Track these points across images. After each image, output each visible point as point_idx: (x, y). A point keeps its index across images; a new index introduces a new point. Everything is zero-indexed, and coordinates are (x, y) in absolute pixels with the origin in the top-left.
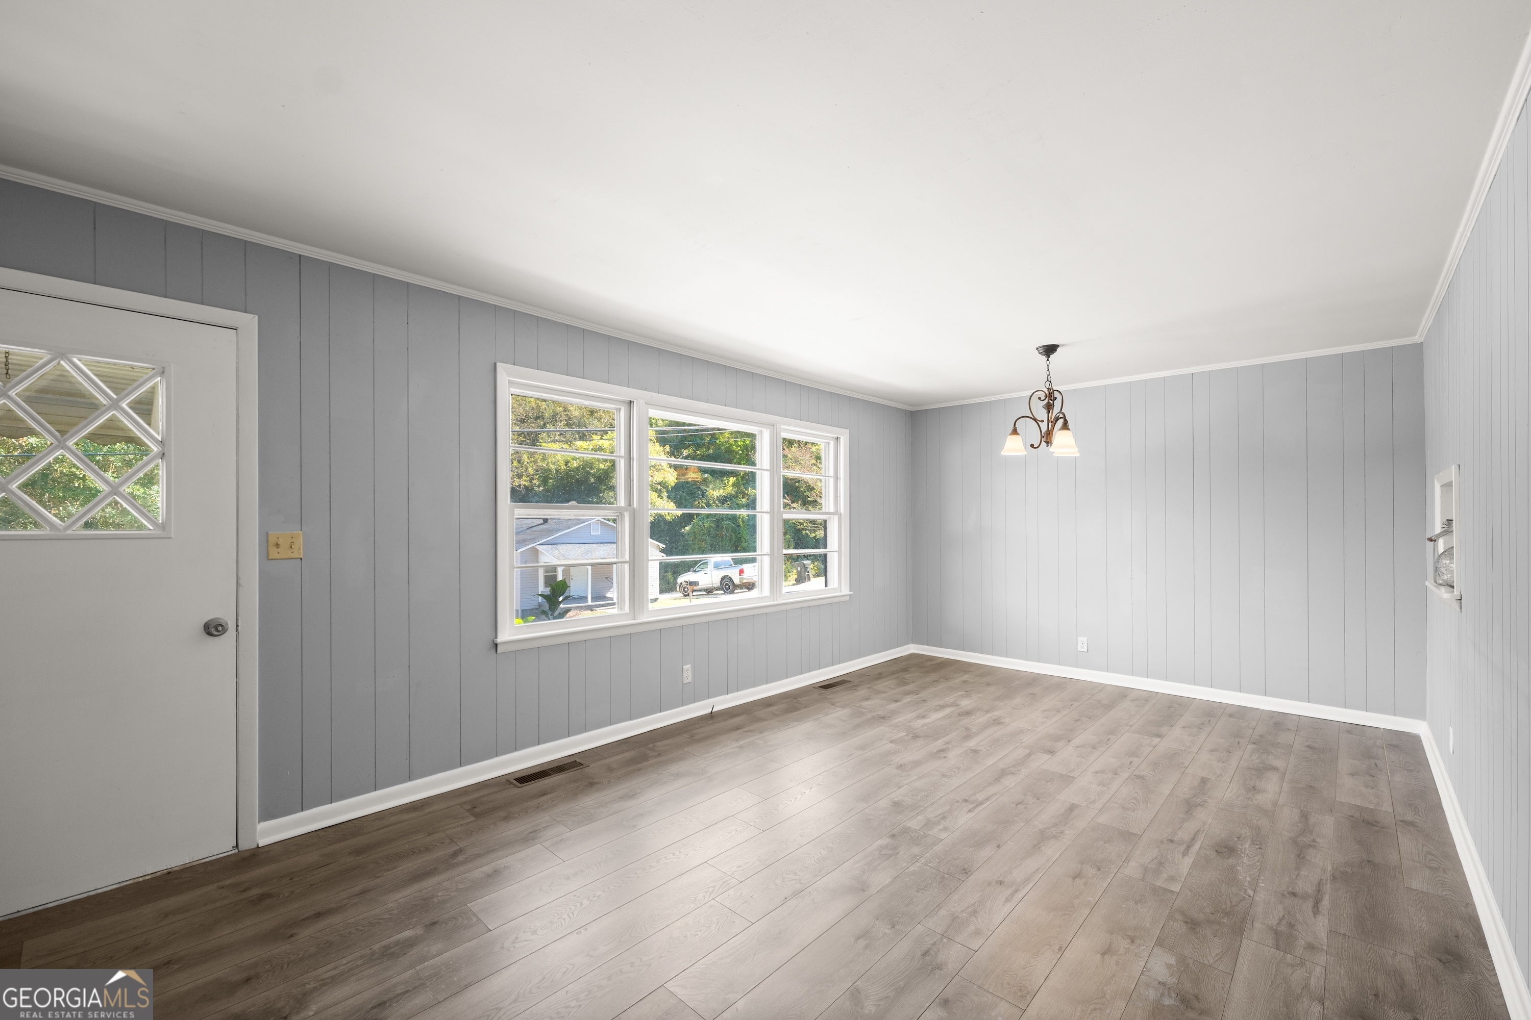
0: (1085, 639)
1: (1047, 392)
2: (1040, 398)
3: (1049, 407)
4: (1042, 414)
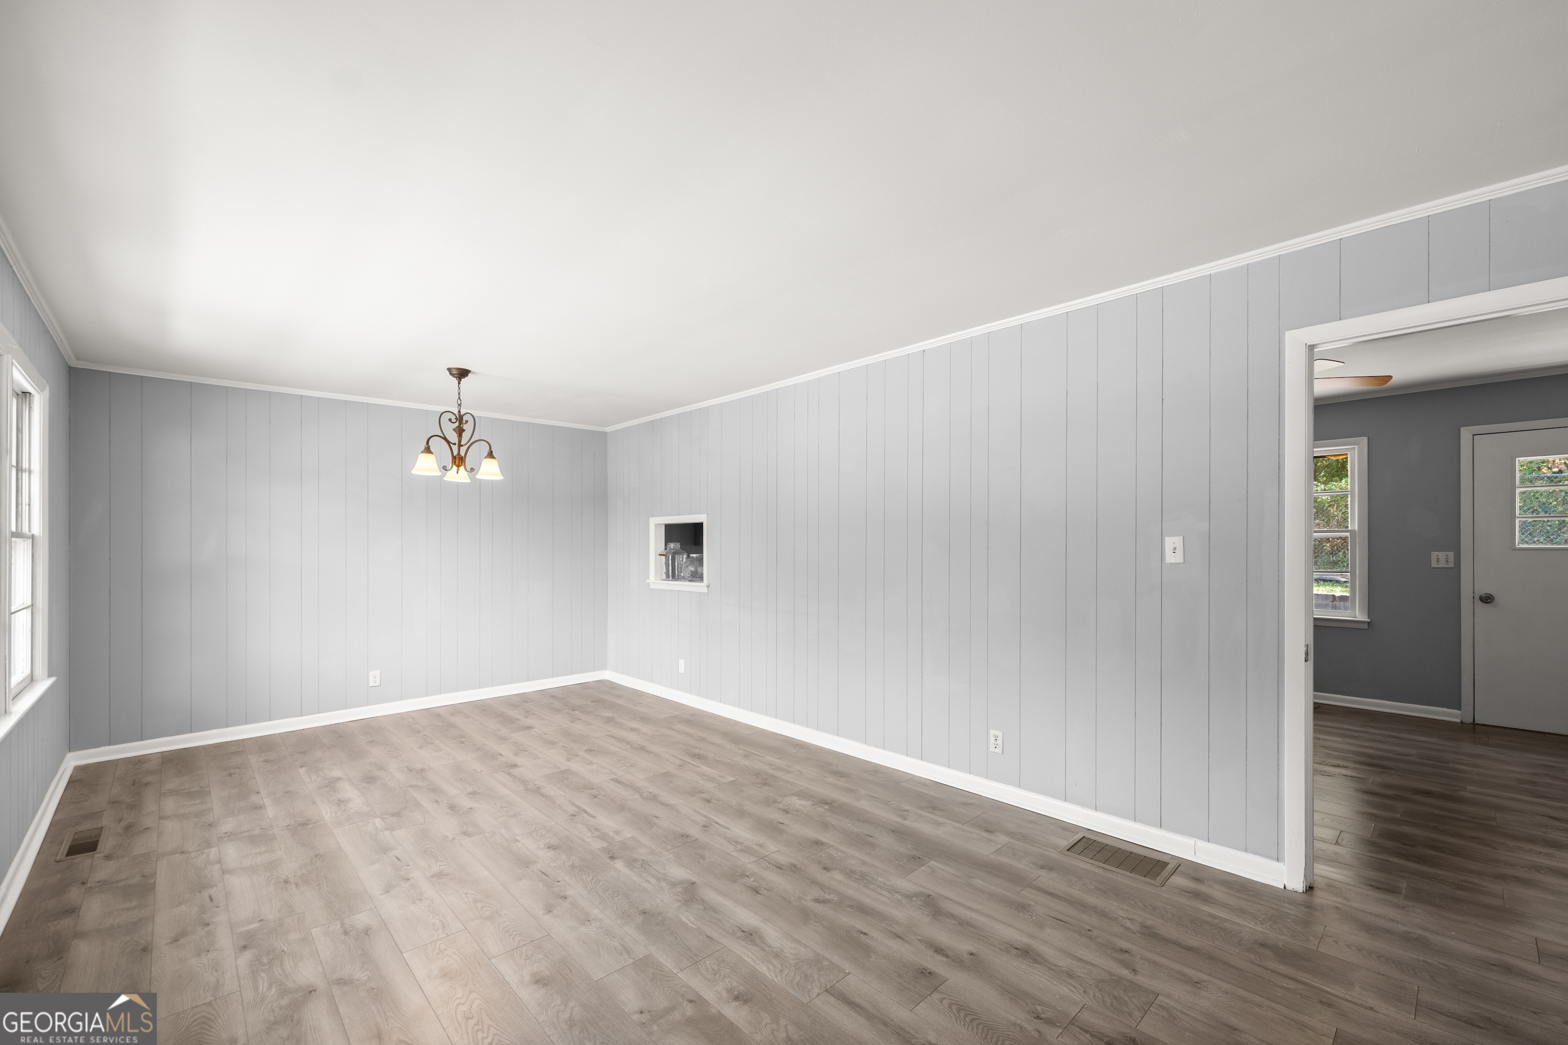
0: (377, 672)
1: (458, 416)
2: (450, 420)
3: (460, 431)
4: (454, 438)
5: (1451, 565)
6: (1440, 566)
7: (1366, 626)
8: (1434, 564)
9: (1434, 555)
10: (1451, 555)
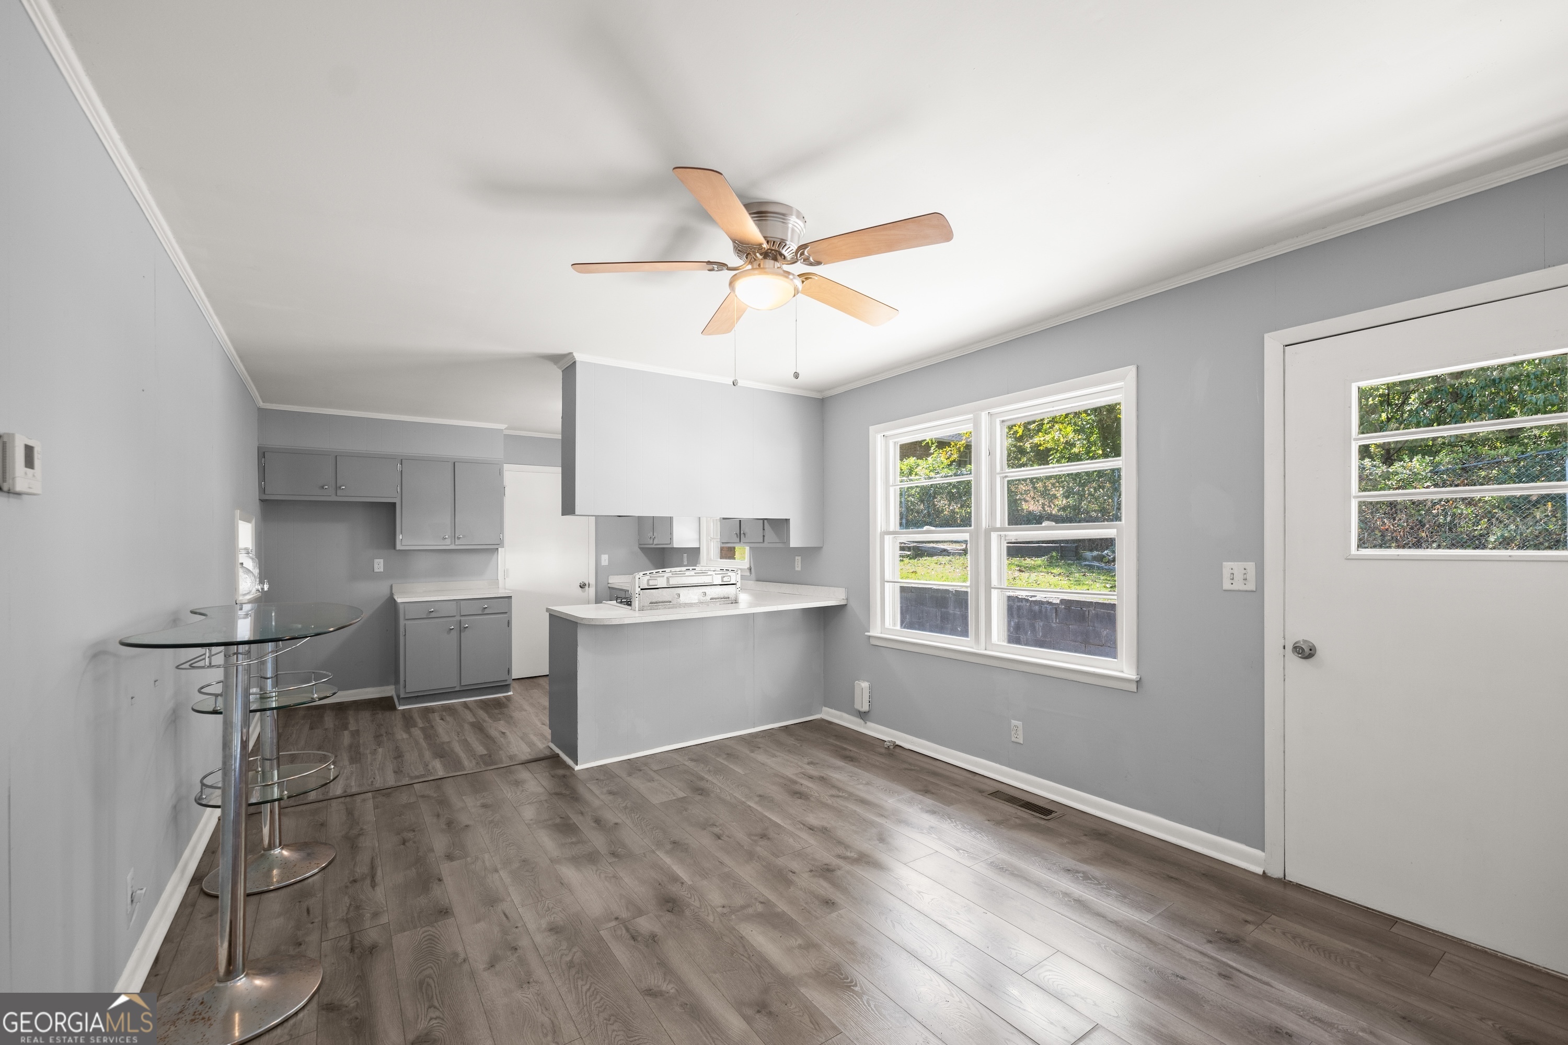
5: (1251, 586)
6: (1235, 587)
7: (1133, 687)
8: (1227, 585)
9: (1227, 566)
10: (1251, 566)
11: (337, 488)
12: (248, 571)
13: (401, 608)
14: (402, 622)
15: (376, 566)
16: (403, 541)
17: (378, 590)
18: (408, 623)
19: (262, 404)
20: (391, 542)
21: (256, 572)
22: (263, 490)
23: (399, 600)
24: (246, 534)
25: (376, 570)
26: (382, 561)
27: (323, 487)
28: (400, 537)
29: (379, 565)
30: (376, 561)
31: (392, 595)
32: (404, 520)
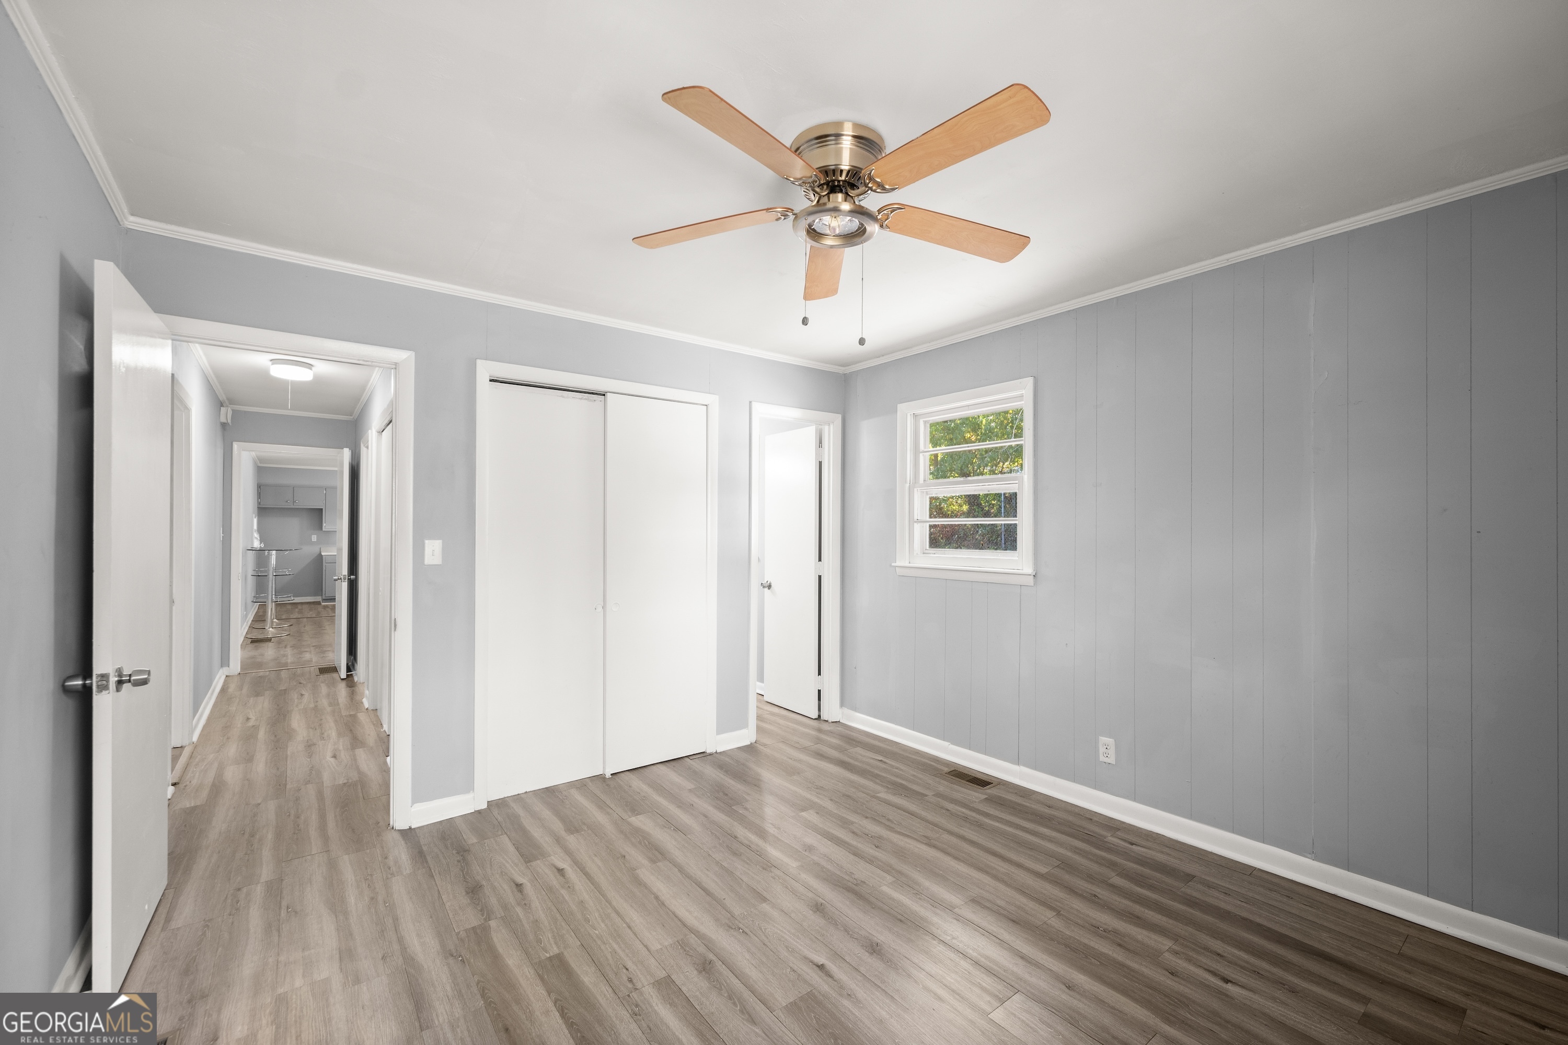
11: (294, 502)
12: (257, 538)
13: (324, 557)
14: (324, 564)
15: (313, 538)
16: (326, 526)
17: (313, 550)
18: (327, 564)
19: (259, 465)
20: (320, 527)
21: (259, 539)
22: (259, 503)
23: (323, 554)
24: (255, 521)
25: (313, 540)
26: (316, 536)
27: (287, 502)
28: (324, 525)
29: (314, 538)
30: (313, 536)
31: (320, 552)
32: (326, 516)
